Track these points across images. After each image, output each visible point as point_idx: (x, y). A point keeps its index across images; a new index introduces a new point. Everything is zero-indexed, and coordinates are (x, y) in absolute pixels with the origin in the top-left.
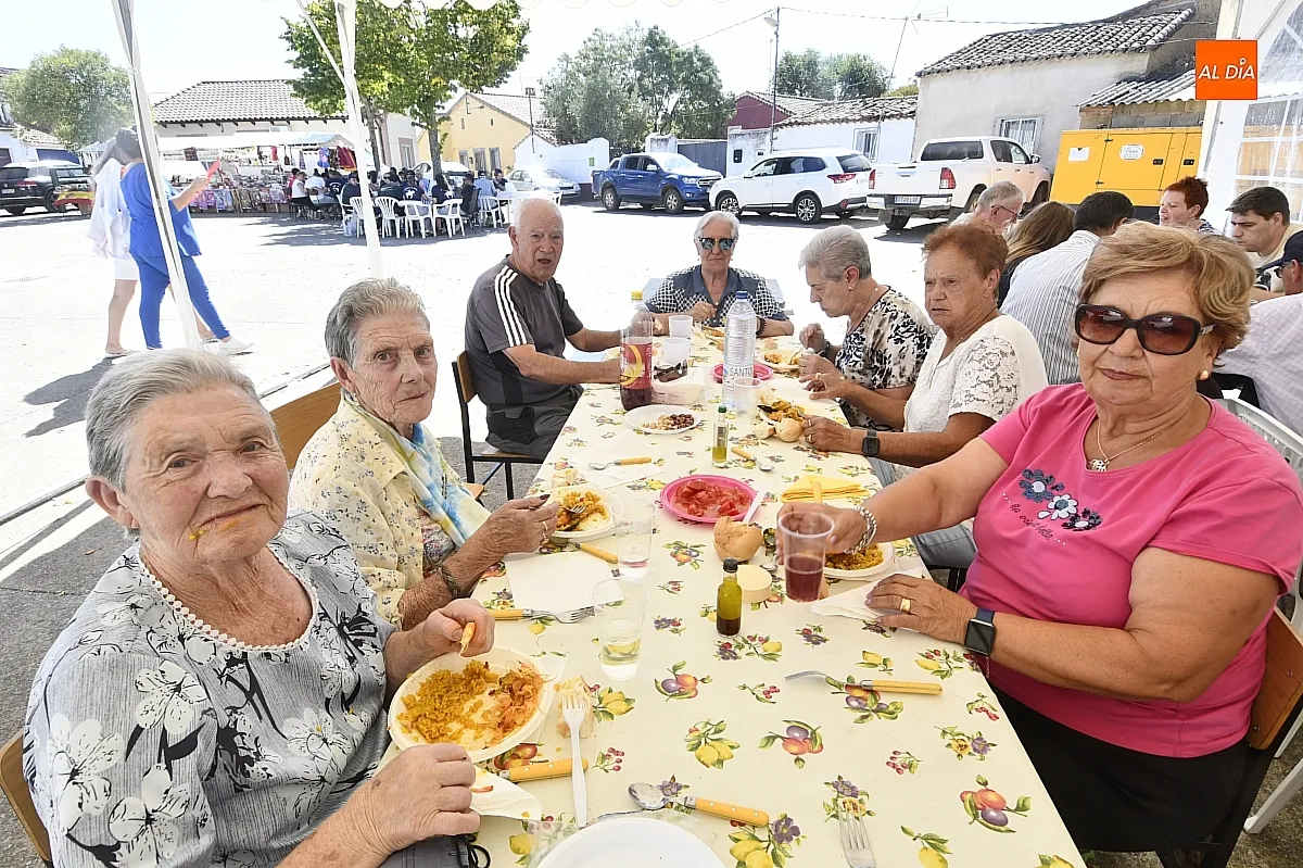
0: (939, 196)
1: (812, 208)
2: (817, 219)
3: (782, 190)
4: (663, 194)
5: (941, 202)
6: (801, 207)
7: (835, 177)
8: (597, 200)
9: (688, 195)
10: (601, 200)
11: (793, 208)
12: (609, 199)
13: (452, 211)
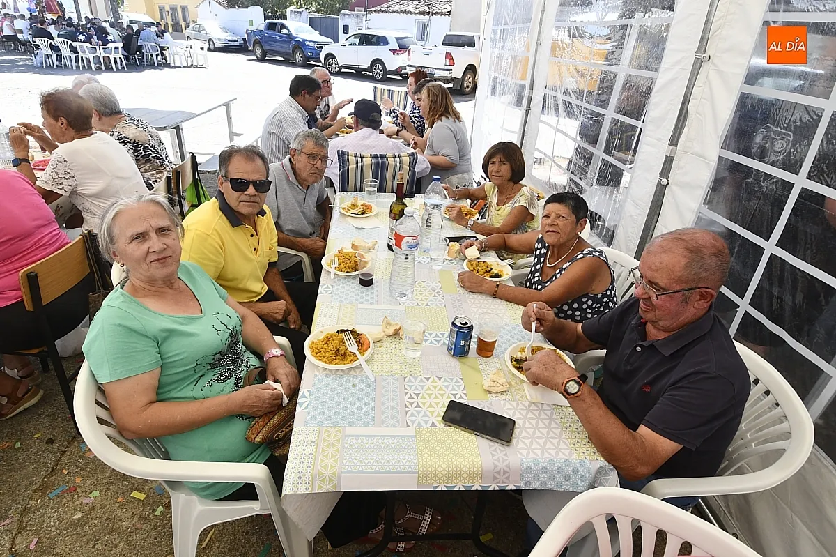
0: (444, 70)
1: (381, 71)
2: (385, 78)
3: (363, 56)
4: (293, 51)
5: (446, 74)
6: (375, 69)
7: (394, 51)
8: (251, 51)
9: (309, 54)
10: (253, 52)
11: (370, 68)
12: (258, 51)
13: (115, 51)
